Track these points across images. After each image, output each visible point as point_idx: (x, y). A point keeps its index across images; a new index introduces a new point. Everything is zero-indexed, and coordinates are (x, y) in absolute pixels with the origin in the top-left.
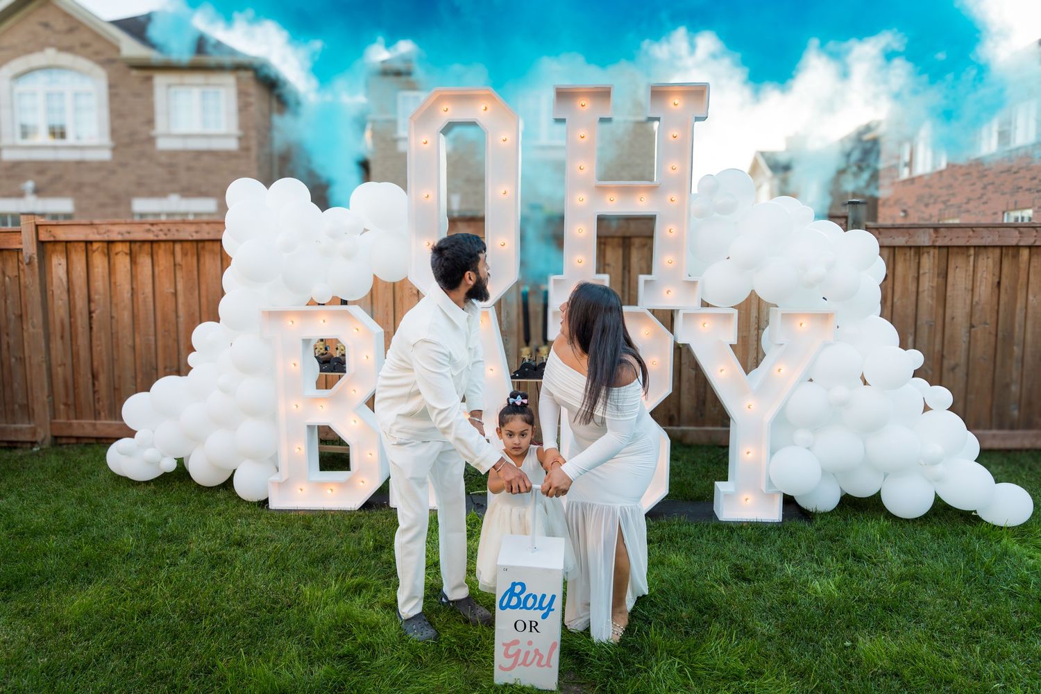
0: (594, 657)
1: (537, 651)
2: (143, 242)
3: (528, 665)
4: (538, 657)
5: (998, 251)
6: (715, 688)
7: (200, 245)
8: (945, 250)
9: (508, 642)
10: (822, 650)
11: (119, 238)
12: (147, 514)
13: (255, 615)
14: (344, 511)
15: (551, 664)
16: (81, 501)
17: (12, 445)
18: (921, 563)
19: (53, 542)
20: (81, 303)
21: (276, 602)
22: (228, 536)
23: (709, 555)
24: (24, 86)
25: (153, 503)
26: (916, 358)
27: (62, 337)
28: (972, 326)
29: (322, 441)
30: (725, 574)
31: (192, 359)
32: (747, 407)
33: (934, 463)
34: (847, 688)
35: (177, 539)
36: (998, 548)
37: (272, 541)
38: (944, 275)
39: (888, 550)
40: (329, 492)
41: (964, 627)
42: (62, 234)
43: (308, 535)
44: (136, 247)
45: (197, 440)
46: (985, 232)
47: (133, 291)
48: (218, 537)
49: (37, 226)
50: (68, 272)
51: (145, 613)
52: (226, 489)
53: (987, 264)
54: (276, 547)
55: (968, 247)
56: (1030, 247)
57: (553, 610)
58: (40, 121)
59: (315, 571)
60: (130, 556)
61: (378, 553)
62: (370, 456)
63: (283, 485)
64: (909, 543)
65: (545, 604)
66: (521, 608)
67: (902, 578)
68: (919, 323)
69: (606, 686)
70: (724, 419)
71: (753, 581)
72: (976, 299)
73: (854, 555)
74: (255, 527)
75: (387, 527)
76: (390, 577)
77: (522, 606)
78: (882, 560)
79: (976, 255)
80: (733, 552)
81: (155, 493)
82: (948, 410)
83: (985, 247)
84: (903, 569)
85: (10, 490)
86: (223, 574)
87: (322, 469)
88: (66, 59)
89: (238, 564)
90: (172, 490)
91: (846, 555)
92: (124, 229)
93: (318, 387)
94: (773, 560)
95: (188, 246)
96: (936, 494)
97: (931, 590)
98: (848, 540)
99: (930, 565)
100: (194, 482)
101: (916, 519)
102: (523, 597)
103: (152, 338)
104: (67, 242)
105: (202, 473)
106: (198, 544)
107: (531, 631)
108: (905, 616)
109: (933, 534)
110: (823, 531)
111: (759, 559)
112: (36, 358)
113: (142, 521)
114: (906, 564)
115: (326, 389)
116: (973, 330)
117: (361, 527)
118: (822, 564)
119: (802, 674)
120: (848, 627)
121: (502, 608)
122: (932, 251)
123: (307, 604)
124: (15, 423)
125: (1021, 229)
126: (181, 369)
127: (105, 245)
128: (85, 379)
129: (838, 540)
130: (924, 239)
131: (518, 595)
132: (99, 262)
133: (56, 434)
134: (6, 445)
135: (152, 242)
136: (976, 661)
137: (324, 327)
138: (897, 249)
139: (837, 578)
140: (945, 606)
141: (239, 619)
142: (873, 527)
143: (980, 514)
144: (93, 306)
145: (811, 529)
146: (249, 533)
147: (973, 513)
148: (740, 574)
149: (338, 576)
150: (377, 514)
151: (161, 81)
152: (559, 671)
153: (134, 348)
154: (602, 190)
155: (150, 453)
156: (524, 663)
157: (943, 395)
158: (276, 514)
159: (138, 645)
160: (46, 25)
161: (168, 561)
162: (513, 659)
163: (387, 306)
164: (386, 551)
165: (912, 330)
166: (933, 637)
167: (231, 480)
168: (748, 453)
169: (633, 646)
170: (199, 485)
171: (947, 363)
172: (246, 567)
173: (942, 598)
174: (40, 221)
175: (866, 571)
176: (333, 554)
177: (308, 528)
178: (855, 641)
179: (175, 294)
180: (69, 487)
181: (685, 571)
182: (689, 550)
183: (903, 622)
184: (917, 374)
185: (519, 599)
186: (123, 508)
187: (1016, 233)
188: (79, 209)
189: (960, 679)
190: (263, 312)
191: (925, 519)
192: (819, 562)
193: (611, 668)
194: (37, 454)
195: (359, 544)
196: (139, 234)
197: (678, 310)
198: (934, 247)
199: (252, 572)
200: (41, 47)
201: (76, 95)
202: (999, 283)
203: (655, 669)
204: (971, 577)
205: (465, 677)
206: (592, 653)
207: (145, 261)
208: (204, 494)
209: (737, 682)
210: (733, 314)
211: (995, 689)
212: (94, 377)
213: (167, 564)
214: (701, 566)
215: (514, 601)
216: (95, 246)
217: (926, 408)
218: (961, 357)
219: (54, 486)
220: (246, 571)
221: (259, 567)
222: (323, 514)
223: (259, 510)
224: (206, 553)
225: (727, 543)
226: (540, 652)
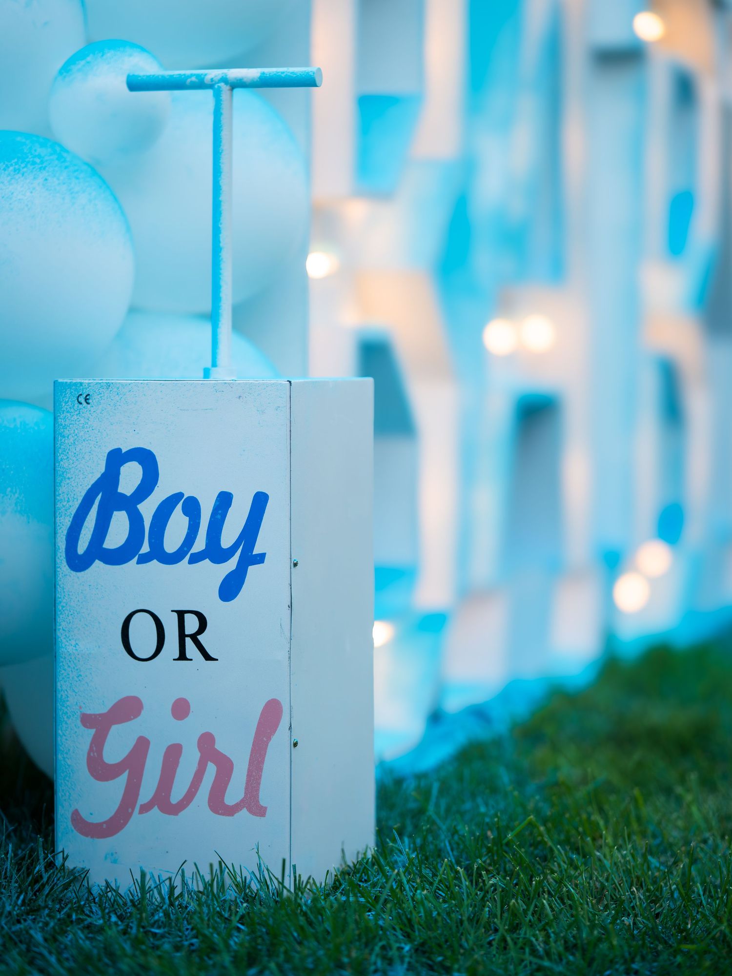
1: (206, 742)
3: (174, 810)
4: (211, 770)
9: (104, 710)
15: (264, 799)
57: (260, 559)
65: (228, 535)
66: (143, 558)
77: (145, 548)
102: (147, 509)
107: (183, 656)
121: (79, 563)
131: (130, 504)
156: (161, 799)
162: (123, 778)
185: (136, 520)
215: (118, 529)
226: (219, 746)
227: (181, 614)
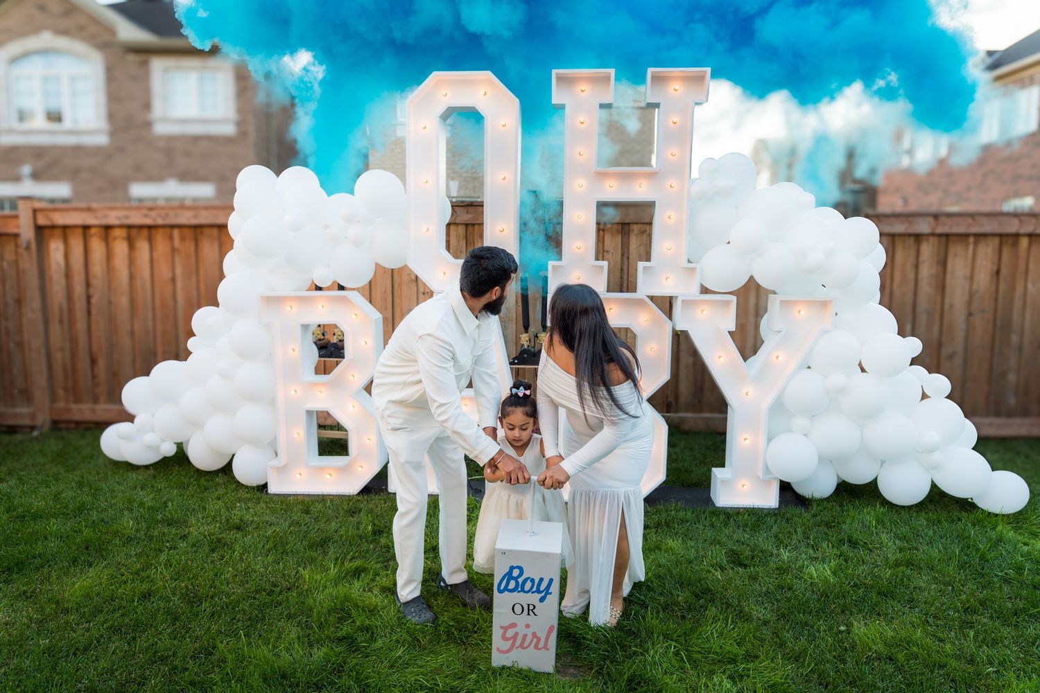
0: (591, 641)
1: (534, 635)
2: (141, 227)
3: (527, 647)
4: (535, 640)
5: (997, 240)
6: (710, 671)
7: (199, 230)
8: (943, 239)
9: (506, 625)
10: (817, 634)
11: (116, 222)
12: (147, 498)
13: (255, 598)
14: (344, 496)
15: (549, 647)
16: (80, 485)
17: (12, 430)
18: (916, 549)
19: (54, 525)
20: (79, 288)
21: (275, 585)
22: (228, 520)
23: (706, 540)
24: (23, 69)
25: (153, 487)
26: (914, 346)
27: (61, 322)
28: (970, 314)
29: (321, 427)
30: (721, 560)
31: (191, 344)
32: (745, 394)
33: (931, 450)
34: (841, 671)
35: (177, 523)
36: (993, 535)
37: (271, 525)
38: (943, 263)
39: (884, 536)
40: (328, 476)
41: (958, 612)
42: (60, 219)
43: (307, 518)
44: (134, 232)
45: (197, 424)
46: (984, 220)
47: (132, 277)
48: (217, 521)
49: (35, 211)
50: (67, 256)
51: (146, 596)
52: (225, 474)
53: (986, 252)
54: (275, 531)
55: (967, 235)
56: (1030, 235)
57: (551, 593)
58: (36, 105)
59: (314, 554)
60: (130, 539)
61: (377, 537)
62: (368, 441)
63: (281, 470)
64: (905, 530)
65: (542, 588)
66: (519, 592)
67: (897, 564)
68: (918, 310)
69: (603, 668)
70: (721, 405)
71: (749, 566)
72: (975, 287)
73: (850, 541)
74: (254, 512)
75: (386, 511)
76: (388, 561)
77: (520, 589)
78: (878, 546)
79: (976, 243)
80: (730, 537)
81: (155, 477)
82: (947, 397)
83: (985, 235)
84: (899, 555)
85: (10, 473)
86: (222, 557)
87: (320, 454)
88: (62, 42)
89: (237, 548)
90: (172, 474)
91: (841, 541)
92: (121, 213)
93: (317, 373)
94: (769, 546)
95: (186, 231)
96: (932, 481)
97: (925, 576)
98: (844, 526)
99: (925, 552)
100: (193, 466)
101: (913, 506)
102: (520, 580)
103: (150, 324)
104: (65, 228)
105: (201, 457)
106: (198, 528)
107: (529, 614)
108: (899, 602)
109: (928, 520)
110: (819, 518)
111: (755, 545)
112: (35, 343)
113: (141, 505)
114: (901, 550)
115: (325, 374)
116: (972, 318)
117: (360, 511)
118: (818, 550)
119: (797, 658)
120: (843, 612)
121: (500, 591)
122: (933, 240)
123: (306, 587)
124: (14, 406)
125: (1023, 218)
126: (181, 354)
127: (102, 230)
128: (84, 364)
129: (834, 526)
130: (923, 227)
131: (516, 579)
132: (97, 247)
133: (56, 417)
134: (4, 429)
135: (150, 228)
136: (970, 646)
137: (323, 312)
138: (896, 238)
139: (833, 563)
140: (940, 591)
141: (238, 602)
142: (869, 513)
143: (975, 501)
144: (91, 291)
145: (807, 515)
146: (248, 517)
147: (970, 500)
148: (736, 560)
149: (337, 559)
150: (376, 499)
151: (158, 65)
152: (557, 654)
153: (132, 333)
154: (602, 175)
155: (149, 438)
156: (521, 646)
157: (942, 383)
158: (275, 498)
159: (139, 627)
160: (42, 8)
161: (168, 544)
162: (511, 641)
163: (385, 292)
164: (385, 535)
165: (910, 318)
166: (928, 622)
167: (230, 464)
168: (745, 439)
169: (630, 630)
170: (198, 470)
171: (945, 351)
172: (245, 550)
173: (936, 584)
174: (38, 205)
175: (861, 557)
176: (332, 539)
177: (307, 512)
178: (849, 625)
179: (173, 279)
180: (68, 471)
181: (682, 556)
182: (686, 536)
183: (898, 607)
184: (914, 362)
185: (517, 583)
186: (123, 492)
187: (1015, 221)
188: (77, 194)
189: (953, 663)
190: (261, 297)
191: (921, 506)
192: (815, 548)
193: (608, 651)
194: (37, 438)
195: (358, 529)
196: (137, 219)
197: (677, 297)
198: (933, 234)
199: (251, 555)
200: (37, 30)
201: (73, 79)
202: (998, 272)
203: (652, 652)
204: (966, 563)
205: (463, 659)
206: (589, 637)
207: (143, 247)
208: (203, 479)
209: (732, 666)
210: (731, 301)
211: (988, 674)
212: (93, 361)
213: (167, 548)
214: (697, 552)
215: (512, 584)
216: (93, 231)
217: (924, 396)
218: (959, 345)
219: (54, 469)
220: (246, 555)
221: (259, 551)
222: (322, 498)
223: (259, 494)
224: (205, 537)
225: (723, 528)
226: (538, 635)
227: (529, 605)
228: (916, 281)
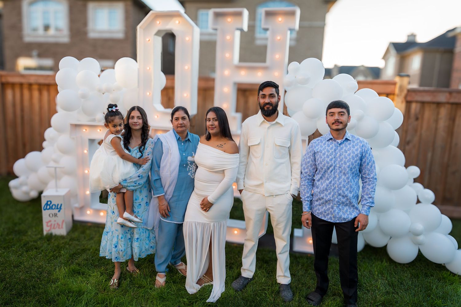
26: (415, 171)
31: (45, 144)
40: (102, 214)
63: (81, 209)
82: (432, 204)
96: (419, 251)
101: (405, 264)
137: (99, 133)
144: (24, 114)
154: (238, 68)
157: (429, 194)
190: (71, 124)
196: (42, 81)
198: (448, 103)
216: (24, 86)
217: (418, 202)
228: (436, 129)
